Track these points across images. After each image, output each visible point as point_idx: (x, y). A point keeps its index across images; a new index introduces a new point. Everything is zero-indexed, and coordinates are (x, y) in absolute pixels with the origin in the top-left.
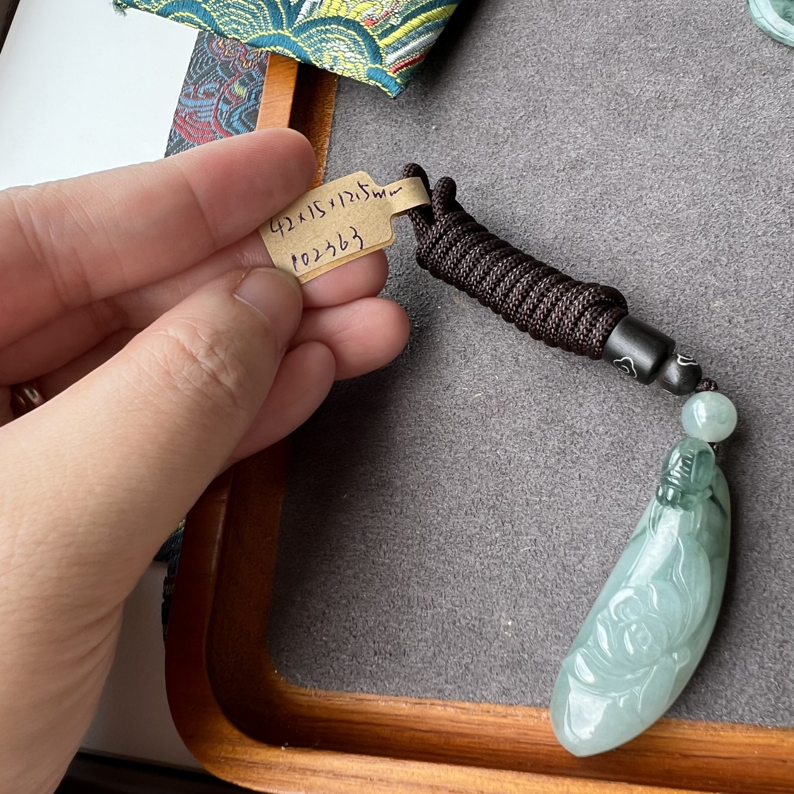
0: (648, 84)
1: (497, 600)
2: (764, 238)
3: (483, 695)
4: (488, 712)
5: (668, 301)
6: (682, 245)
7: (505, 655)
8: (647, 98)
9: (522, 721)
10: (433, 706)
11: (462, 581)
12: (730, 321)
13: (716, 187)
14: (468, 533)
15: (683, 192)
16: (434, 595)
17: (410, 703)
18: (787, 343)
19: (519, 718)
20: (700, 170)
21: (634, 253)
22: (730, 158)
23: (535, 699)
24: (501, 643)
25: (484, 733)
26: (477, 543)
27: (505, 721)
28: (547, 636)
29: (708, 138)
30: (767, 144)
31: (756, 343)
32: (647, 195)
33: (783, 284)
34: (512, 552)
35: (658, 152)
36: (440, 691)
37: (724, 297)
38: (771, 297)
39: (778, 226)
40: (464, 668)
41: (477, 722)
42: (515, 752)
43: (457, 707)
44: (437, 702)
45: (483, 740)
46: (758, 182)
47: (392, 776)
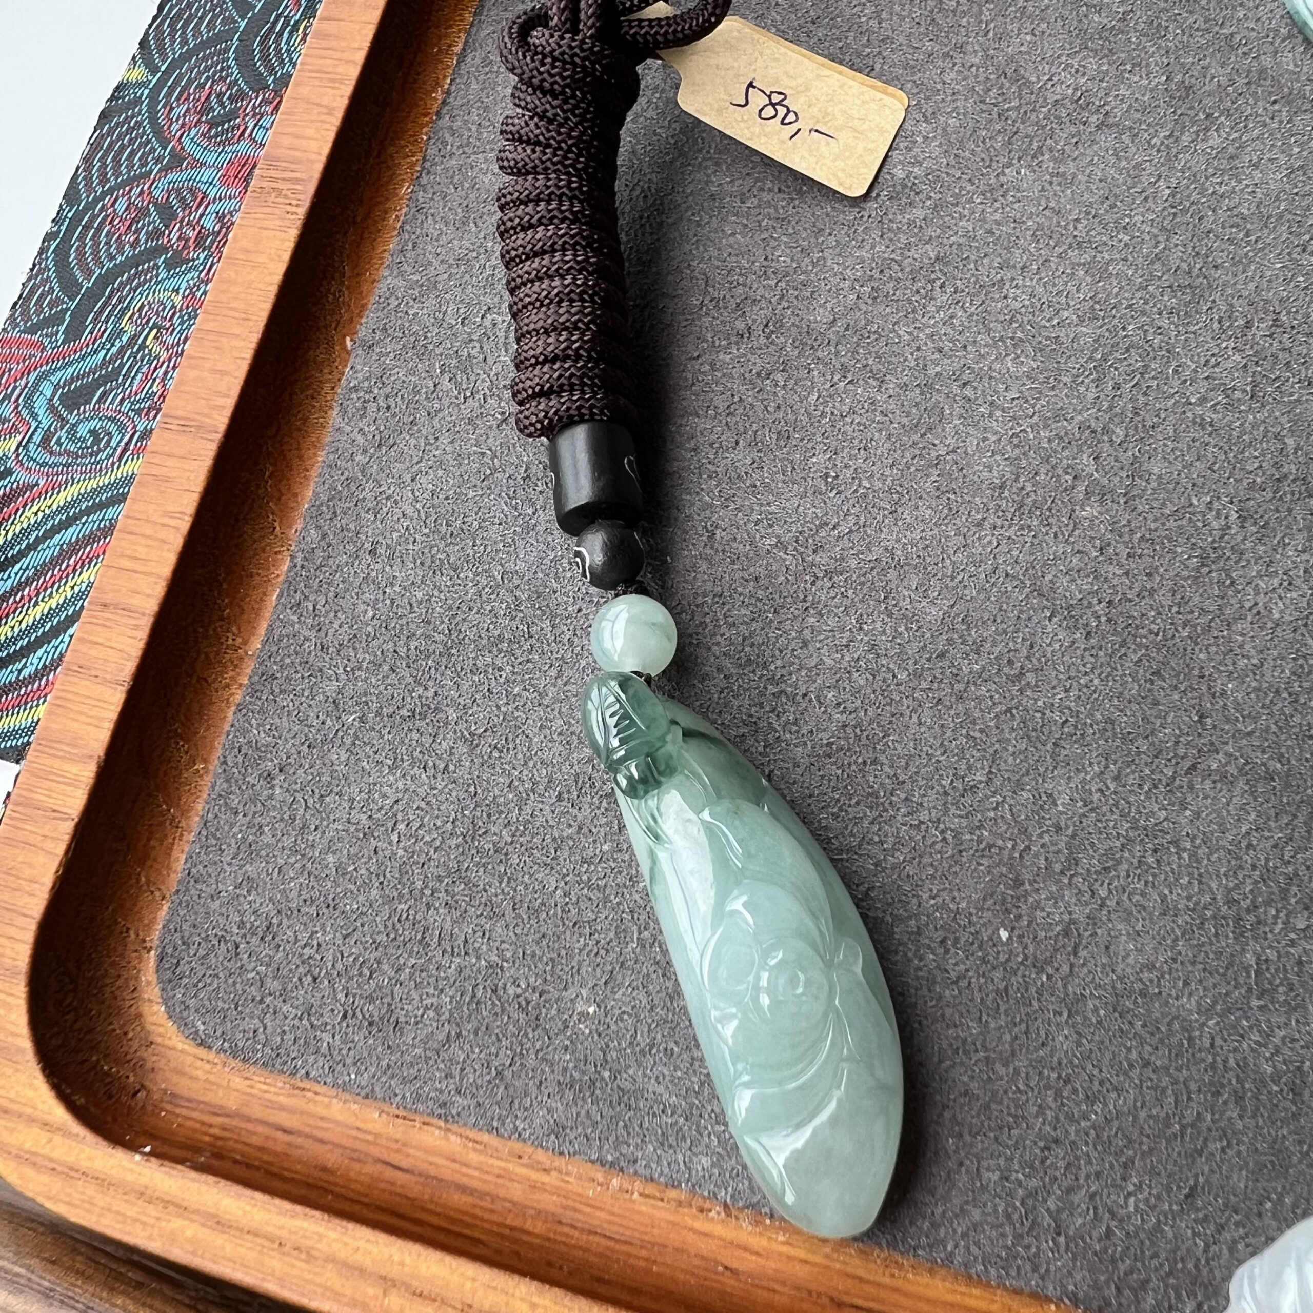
0: (1064, 70)
1: (580, 963)
2: (1199, 410)
3: (516, 1128)
4: (520, 1157)
5: (1002, 487)
6: (1053, 388)
7: (571, 1065)
8: (1059, 97)
9: (575, 1186)
10: (425, 1127)
11: (525, 916)
12: (1101, 549)
13: (1138, 295)
14: (556, 834)
15: (1078, 291)
16: (470, 931)
17: (388, 1114)
18: (1192, 612)
19: (571, 1179)
20: (1117, 256)
21: (965, 384)
22: (1177, 245)
23: (604, 1153)
24: (567, 1042)
25: (502, 1193)
26: (566, 855)
27: (545, 1178)
28: (652, 1046)
29: (1146, 199)
30: (1247, 235)
31: (1137, 600)
32: (1013, 279)
33: (1210, 502)
34: (624, 885)
35: (1052, 205)
36: (444, 1105)
37: (1101, 501)
38: (1184, 522)
39: (1229, 392)
40: (494, 1072)
41: (496, 1172)
42: (549, 1239)
43: (467, 1138)
44: (435, 1121)
45: (497, 1207)
46: (1214, 301)
47: (319, 1246)
